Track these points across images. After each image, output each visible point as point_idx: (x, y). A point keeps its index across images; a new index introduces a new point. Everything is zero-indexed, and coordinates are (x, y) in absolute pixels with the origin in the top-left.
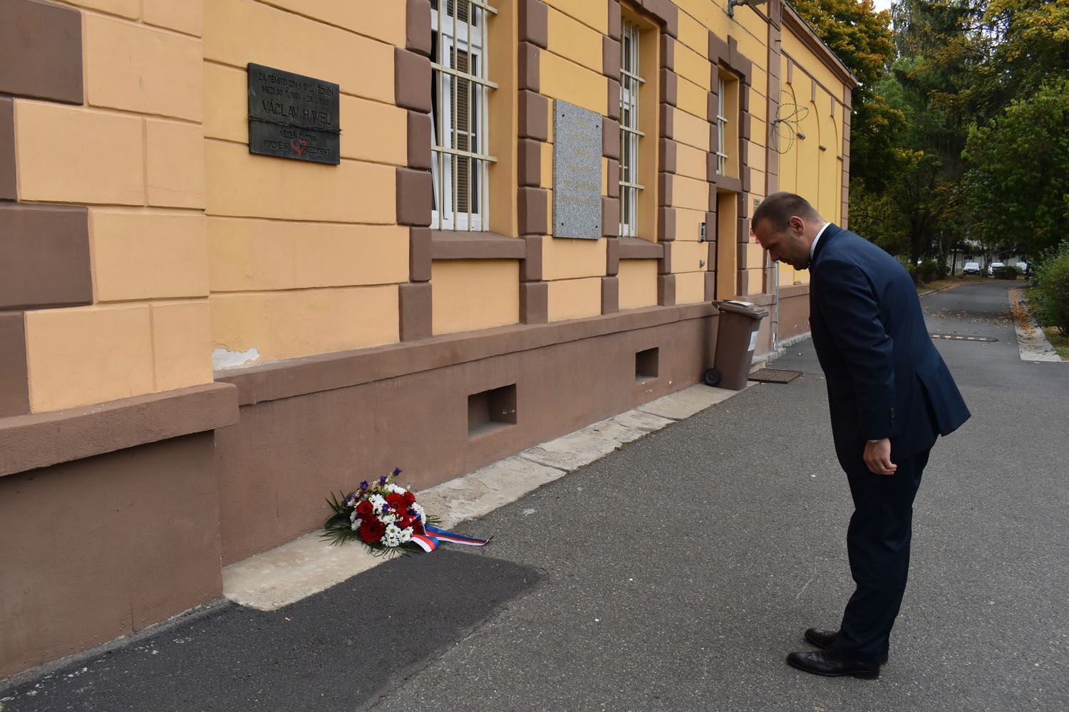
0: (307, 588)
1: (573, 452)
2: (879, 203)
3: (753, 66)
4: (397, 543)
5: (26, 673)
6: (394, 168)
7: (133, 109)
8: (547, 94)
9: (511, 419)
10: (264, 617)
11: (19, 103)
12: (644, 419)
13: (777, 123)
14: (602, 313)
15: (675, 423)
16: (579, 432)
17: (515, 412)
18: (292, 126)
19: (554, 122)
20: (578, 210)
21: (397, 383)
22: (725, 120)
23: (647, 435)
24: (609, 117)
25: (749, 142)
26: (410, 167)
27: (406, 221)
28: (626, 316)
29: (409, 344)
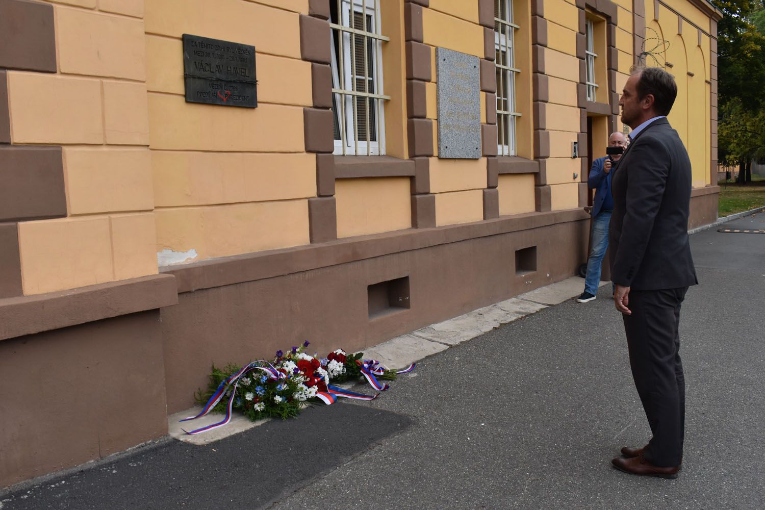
0: (232, 429)
1: (458, 331)
2: (757, 119)
3: (619, 9)
4: (305, 398)
5: (22, 484)
6: (302, 108)
7: (94, 74)
8: (430, 44)
9: (405, 305)
10: (197, 448)
11: (11, 74)
12: (522, 305)
13: (643, 56)
14: (484, 219)
15: (548, 308)
16: (465, 315)
17: (409, 299)
18: (218, 80)
19: (437, 65)
20: (460, 135)
21: (308, 275)
22: (596, 55)
23: (522, 317)
24: (485, 59)
25: (617, 73)
26: (315, 107)
27: (312, 150)
28: (505, 221)
29: (317, 245)
